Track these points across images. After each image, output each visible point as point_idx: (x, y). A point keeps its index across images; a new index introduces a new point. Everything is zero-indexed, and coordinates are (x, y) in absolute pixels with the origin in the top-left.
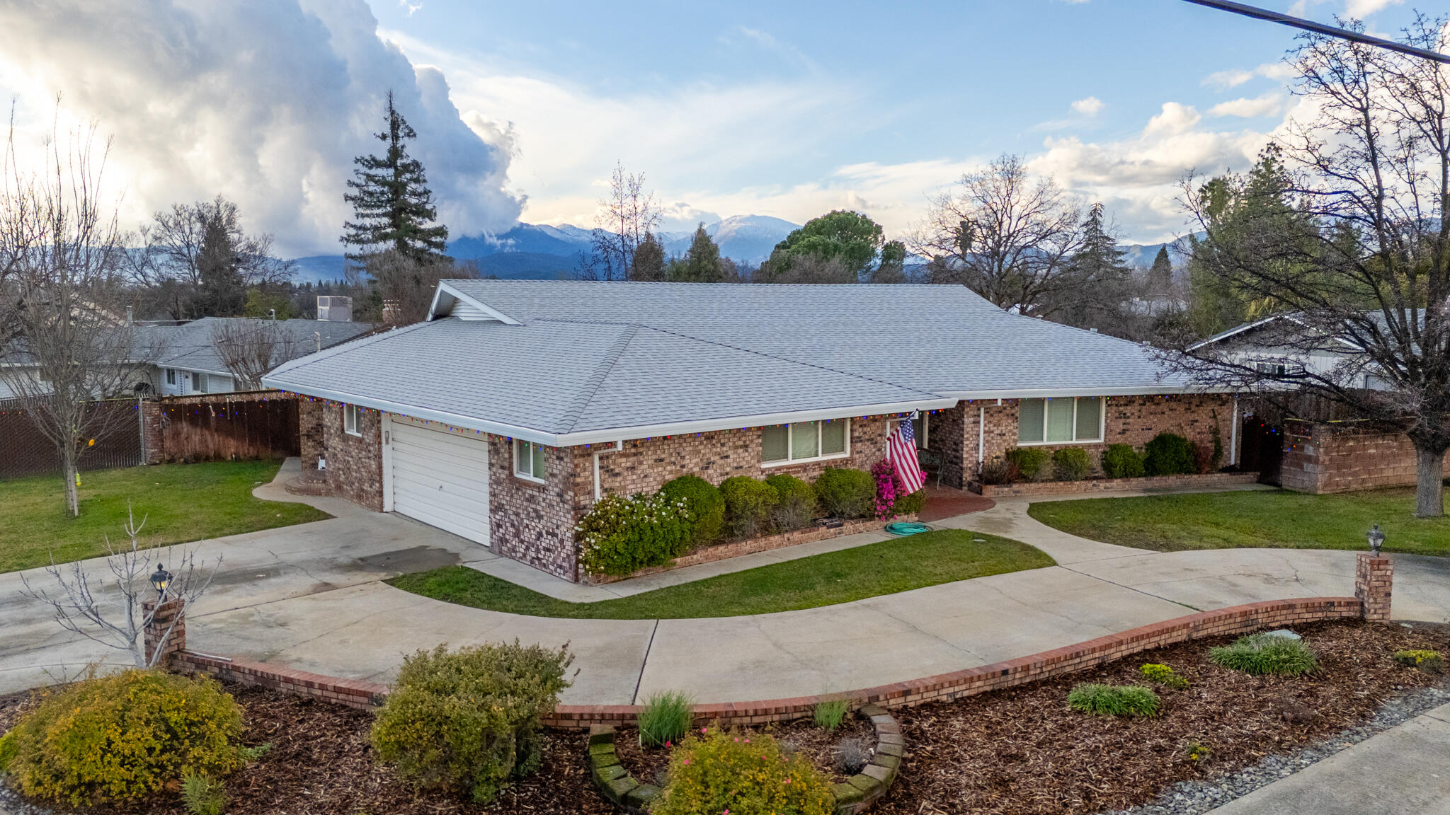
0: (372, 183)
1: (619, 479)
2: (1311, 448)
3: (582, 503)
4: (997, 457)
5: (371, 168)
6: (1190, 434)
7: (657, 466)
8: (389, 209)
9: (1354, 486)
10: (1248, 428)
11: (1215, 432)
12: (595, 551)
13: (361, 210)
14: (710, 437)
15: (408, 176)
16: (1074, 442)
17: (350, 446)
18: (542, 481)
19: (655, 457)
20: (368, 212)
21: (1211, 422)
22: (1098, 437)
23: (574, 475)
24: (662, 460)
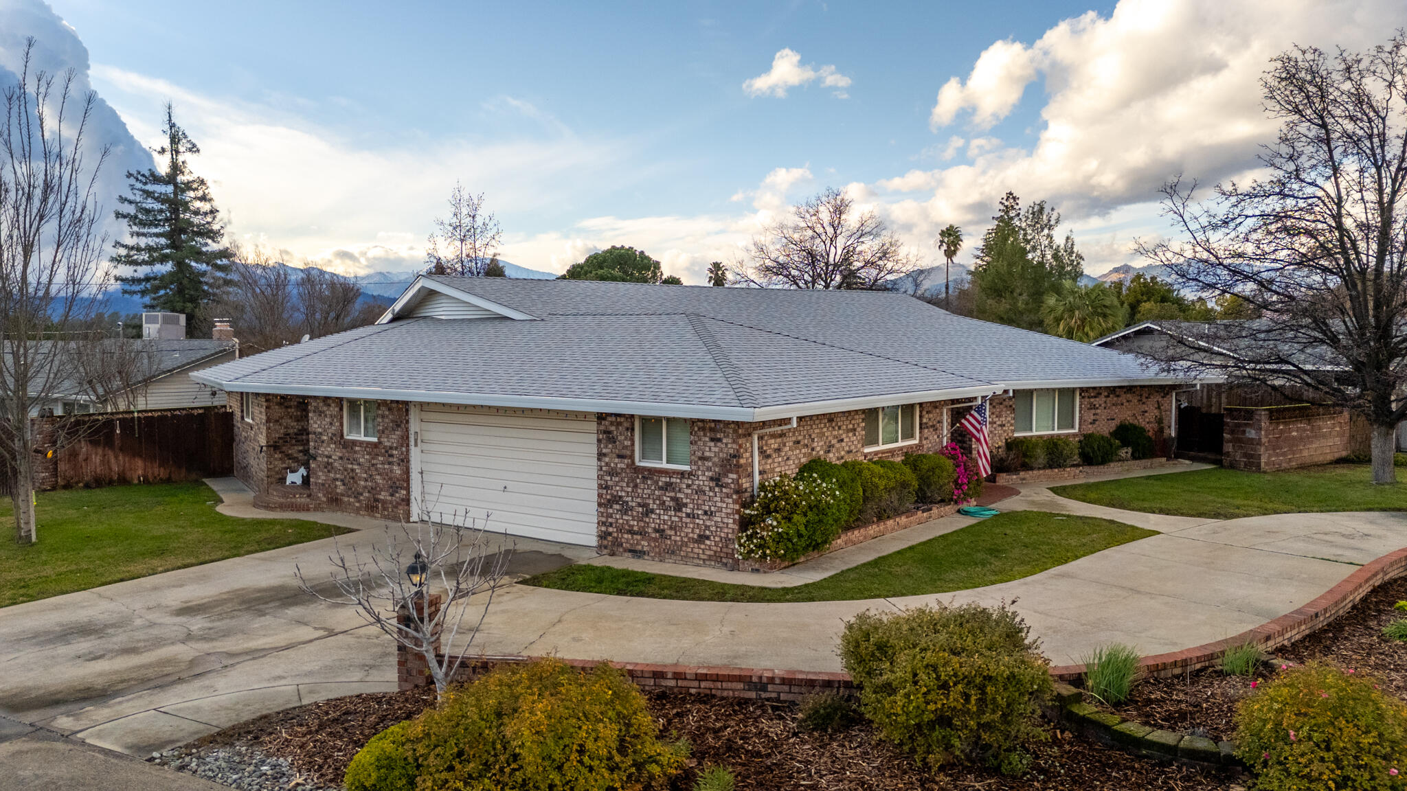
0: (150, 200)
1: (770, 461)
2: (1253, 432)
3: (744, 486)
4: (999, 447)
5: (145, 184)
6: (1142, 422)
7: (796, 449)
8: (167, 228)
9: (1284, 465)
10: (1185, 416)
11: (1160, 421)
12: (778, 533)
13: (135, 228)
14: (830, 418)
15: (192, 194)
16: (1056, 432)
17: (355, 452)
18: (687, 468)
19: (794, 439)
20: (145, 230)
21: (1156, 412)
22: (1073, 427)
23: (736, 456)
24: (798, 442)
